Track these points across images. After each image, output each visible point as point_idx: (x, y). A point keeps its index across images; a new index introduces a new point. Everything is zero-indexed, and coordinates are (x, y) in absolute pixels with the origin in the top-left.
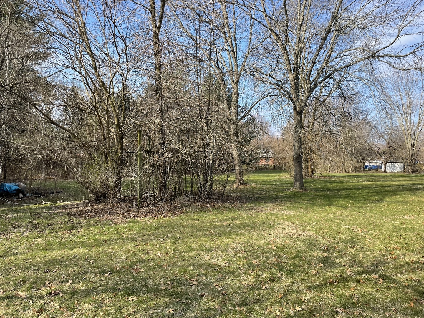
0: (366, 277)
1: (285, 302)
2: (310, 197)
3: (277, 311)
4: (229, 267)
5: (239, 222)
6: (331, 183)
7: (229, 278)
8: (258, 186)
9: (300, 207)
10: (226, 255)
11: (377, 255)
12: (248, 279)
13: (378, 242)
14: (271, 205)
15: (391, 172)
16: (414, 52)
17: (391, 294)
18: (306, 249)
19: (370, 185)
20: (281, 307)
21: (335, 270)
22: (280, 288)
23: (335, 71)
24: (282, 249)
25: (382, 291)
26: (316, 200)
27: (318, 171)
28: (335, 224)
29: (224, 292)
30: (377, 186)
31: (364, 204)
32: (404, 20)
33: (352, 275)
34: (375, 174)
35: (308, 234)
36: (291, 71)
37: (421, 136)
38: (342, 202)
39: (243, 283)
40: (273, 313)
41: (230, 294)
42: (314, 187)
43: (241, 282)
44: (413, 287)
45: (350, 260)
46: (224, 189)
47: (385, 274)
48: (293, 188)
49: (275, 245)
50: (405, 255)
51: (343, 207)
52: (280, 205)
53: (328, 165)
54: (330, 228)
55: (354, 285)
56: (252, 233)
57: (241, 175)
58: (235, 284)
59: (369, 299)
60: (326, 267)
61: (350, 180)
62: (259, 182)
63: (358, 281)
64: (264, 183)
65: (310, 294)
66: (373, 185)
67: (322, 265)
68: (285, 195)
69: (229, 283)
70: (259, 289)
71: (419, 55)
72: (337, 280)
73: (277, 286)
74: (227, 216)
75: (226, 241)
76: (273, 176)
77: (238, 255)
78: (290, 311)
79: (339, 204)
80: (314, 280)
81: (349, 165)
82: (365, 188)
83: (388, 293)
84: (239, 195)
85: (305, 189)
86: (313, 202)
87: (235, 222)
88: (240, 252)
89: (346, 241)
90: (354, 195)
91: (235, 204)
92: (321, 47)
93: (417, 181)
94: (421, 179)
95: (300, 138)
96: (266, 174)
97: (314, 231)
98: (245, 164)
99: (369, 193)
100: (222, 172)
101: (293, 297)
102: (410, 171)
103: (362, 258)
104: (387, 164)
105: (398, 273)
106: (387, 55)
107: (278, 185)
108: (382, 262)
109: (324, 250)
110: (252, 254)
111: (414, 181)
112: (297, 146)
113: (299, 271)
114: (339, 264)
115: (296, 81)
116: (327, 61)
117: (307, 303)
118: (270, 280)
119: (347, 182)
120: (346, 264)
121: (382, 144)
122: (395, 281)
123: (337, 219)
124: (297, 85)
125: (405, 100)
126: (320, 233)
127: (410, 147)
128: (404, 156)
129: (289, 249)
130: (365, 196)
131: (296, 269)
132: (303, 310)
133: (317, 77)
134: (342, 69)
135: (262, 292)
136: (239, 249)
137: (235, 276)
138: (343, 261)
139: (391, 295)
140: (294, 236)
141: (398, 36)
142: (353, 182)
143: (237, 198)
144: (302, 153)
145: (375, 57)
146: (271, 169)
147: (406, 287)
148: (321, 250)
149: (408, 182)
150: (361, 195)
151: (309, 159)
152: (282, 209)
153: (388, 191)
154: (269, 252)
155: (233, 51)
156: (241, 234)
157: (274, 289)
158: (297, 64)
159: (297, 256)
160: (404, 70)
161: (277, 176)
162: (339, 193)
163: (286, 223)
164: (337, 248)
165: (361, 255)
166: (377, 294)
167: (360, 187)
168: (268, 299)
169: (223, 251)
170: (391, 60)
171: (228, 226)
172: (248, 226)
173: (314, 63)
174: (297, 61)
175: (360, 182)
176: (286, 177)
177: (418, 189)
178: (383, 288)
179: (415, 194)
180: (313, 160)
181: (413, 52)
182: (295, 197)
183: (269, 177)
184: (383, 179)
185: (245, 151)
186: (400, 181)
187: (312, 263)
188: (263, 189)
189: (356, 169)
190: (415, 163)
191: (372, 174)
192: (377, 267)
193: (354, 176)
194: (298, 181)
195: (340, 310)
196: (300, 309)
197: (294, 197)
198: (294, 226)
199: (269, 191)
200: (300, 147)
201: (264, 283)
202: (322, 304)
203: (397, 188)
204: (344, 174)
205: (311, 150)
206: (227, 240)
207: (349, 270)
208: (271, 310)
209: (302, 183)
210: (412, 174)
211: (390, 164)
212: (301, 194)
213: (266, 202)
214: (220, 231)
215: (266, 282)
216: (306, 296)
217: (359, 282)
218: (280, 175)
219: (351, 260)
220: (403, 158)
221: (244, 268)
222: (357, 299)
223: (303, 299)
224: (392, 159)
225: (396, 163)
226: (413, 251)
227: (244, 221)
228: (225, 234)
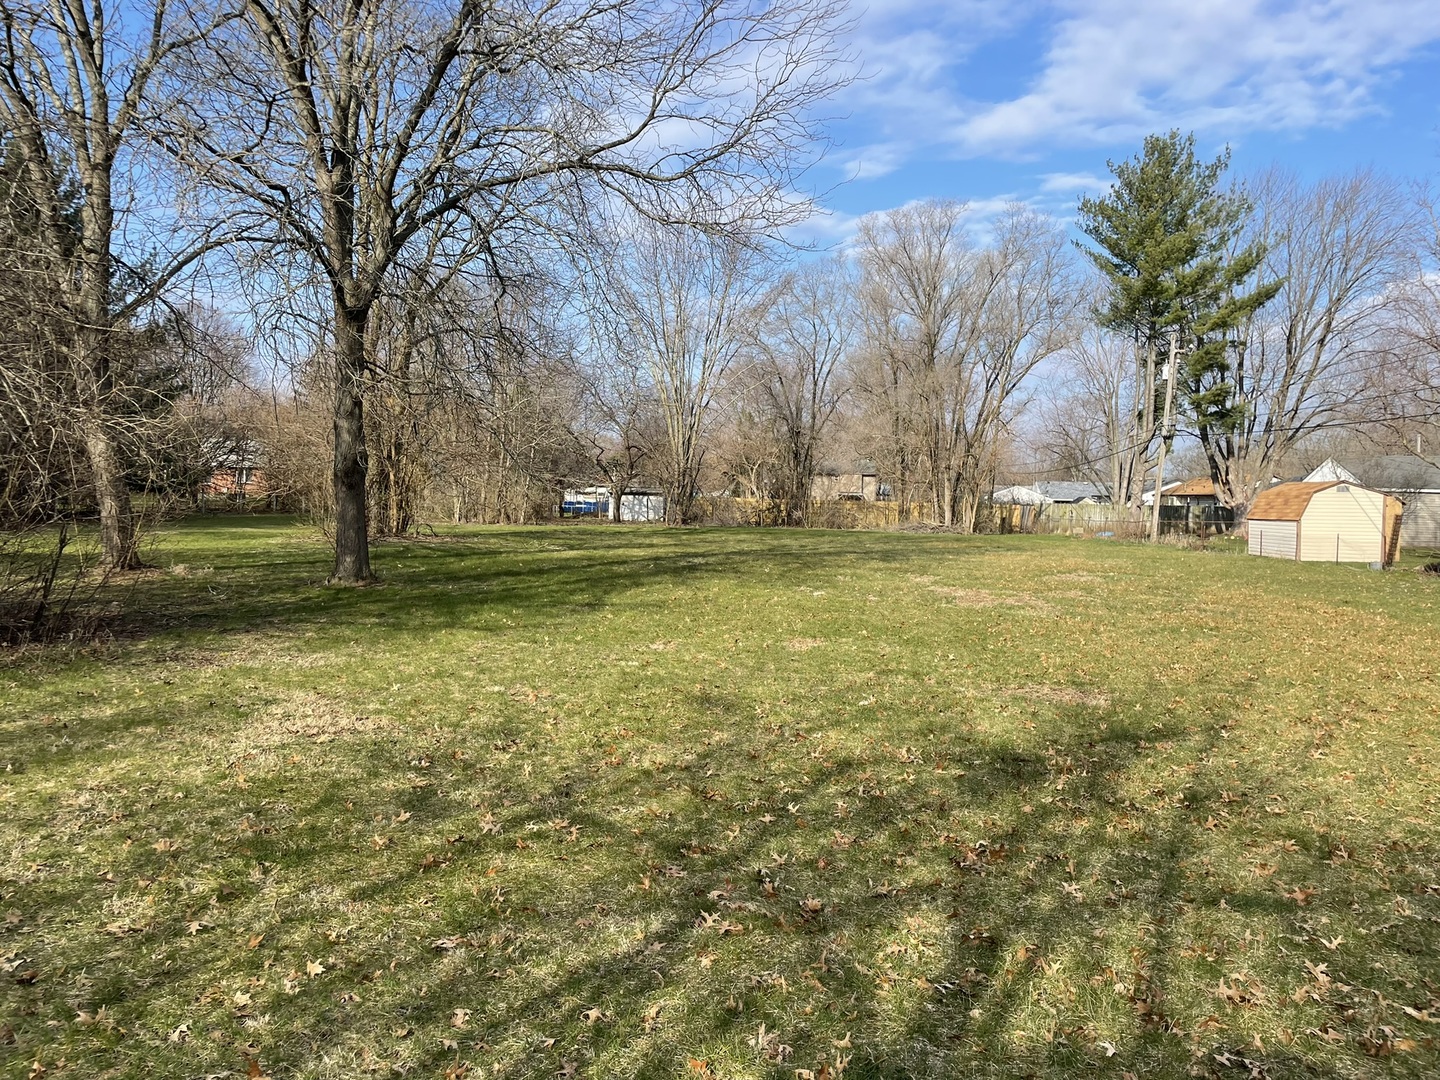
0: (536, 828)
1: (270, 957)
2: (391, 604)
3: (239, 993)
4: (54, 881)
5: (109, 712)
6: (460, 555)
7: (50, 920)
8: (200, 573)
9: (350, 640)
10: (43, 838)
11: (571, 760)
12: (132, 911)
13: (577, 723)
14: (245, 639)
15: (633, 522)
16: (691, 173)
17: (596, 865)
18: (359, 773)
19: (574, 559)
20: (254, 979)
21: (447, 825)
22: (257, 917)
23: (476, 189)
24: (275, 786)
25: (575, 860)
26: (408, 613)
27: (420, 517)
28: (460, 685)
29: (26, 975)
30: (592, 562)
31: (552, 617)
32: (669, 69)
33: (495, 830)
34: (590, 527)
35: (370, 725)
36: (324, 160)
37: (706, 420)
38: (489, 615)
39: (113, 928)
40: (221, 1003)
41: (51, 976)
42: (405, 570)
43: (103, 925)
44: (652, 836)
45: (494, 788)
46: (47, 589)
47: (587, 811)
48: (333, 575)
49: (252, 774)
50: (641, 751)
51: (491, 630)
52: (279, 637)
53: (455, 500)
54: (444, 698)
55: (498, 860)
56: (159, 745)
57: (125, 531)
58: (76, 937)
59: (536, 893)
60: (421, 821)
61: (520, 546)
62: (206, 558)
63: (510, 847)
64: (223, 561)
65: (360, 913)
66: (582, 559)
67: (408, 815)
68: (303, 600)
69: (49, 938)
70: (176, 935)
71: (702, 183)
72: (450, 855)
73: (247, 911)
74: (56, 694)
75: (46, 788)
76: (261, 536)
77: (98, 832)
78: (286, 982)
79: (479, 621)
80: (377, 868)
81: (519, 500)
82: (560, 568)
83: (589, 864)
84: (115, 608)
85: (375, 578)
86: (397, 618)
87: (89, 712)
88: (105, 820)
89: (490, 732)
90: (524, 593)
91: (96, 643)
92: (428, 98)
93: (694, 547)
94: (702, 541)
95: (358, 404)
96: (234, 530)
97: (390, 712)
98: (142, 488)
99: (567, 583)
100: (37, 520)
101: (299, 936)
102: (679, 518)
103: (530, 774)
104: (623, 498)
105: (621, 803)
106: (622, 169)
107: (277, 568)
108: (582, 780)
109: (418, 770)
110: (156, 819)
111: (685, 545)
112: (349, 432)
113: (328, 849)
114: (460, 804)
115: (339, 198)
116: (448, 150)
117: (346, 943)
118: (220, 899)
119: (509, 552)
120: (483, 801)
121: (611, 439)
122: (611, 829)
123: (469, 668)
124: (343, 215)
125: (670, 311)
126: (411, 716)
127: (681, 451)
128: (666, 476)
129: (301, 781)
130: (557, 592)
131: (318, 845)
132: (330, 968)
133: (413, 198)
134: (493, 185)
135: (187, 945)
136: (101, 808)
137: (80, 909)
138: (473, 794)
139: (597, 868)
140: (323, 738)
141: (652, 116)
142: (526, 553)
143: (103, 625)
144: (365, 457)
145: (589, 166)
146: (255, 510)
147: (637, 837)
148: (410, 769)
149: (672, 549)
150: (544, 589)
151: (392, 477)
152: (289, 649)
153: (620, 576)
154: (222, 803)
155: (85, 35)
156: (114, 755)
157: (232, 925)
158: (343, 141)
159: (327, 801)
160: (666, 221)
161: (275, 536)
162: (484, 587)
163: (299, 695)
164: (459, 756)
165: (528, 769)
166: (558, 872)
167: (546, 566)
168: (207, 962)
169: (29, 826)
170: (633, 186)
171: (57, 730)
172: (146, 722)
173: (403, 151)
174: (345, 131)
175: (547, 551)
176: (310, 538)
177: (693, 568)
178: (576, 853)
179: (683, 583)
180: (407, 479)
181: (688, 174)
182: (337, 606)
183: (245, 541)
184: (610, 543)
185: (141, 439)
186: (651, 546)
187: (376, 815)
188: (219, 584)
189: (538, 513)
190: (691, 494)
191: (582, 526)
192: (567, 795)
193: (531, 535)
194: (352, 553)
195: (447, 943)
196: (320, 969)
197: (333, 607)
198: (326, 705)
199: (243, 590)
200: (358, 436)
201: (194, 913)
202: (397, 937)
203: (643, 567)
204: (503, 527)
205: (399, 447)
206: (52, 784)
207: (489, 817)
208: (217, 996)
209: (363, 559)
210: (683, 527)
211: (631, 497)
212: (359, 596)
213: (225, 631)
214: (21, 752)
215: (205, 907)
216: (345, 922)
217: (514, 847)
218: (289, 531)
219: (498, 786)
220: (661, 481)
221: (117, 873)
222: (501, 899)
223: (334, 935)
224: (635, 485)
225: (644, 494)
226: (663, 739)
227: (132, 706)
228: (42, 759)
